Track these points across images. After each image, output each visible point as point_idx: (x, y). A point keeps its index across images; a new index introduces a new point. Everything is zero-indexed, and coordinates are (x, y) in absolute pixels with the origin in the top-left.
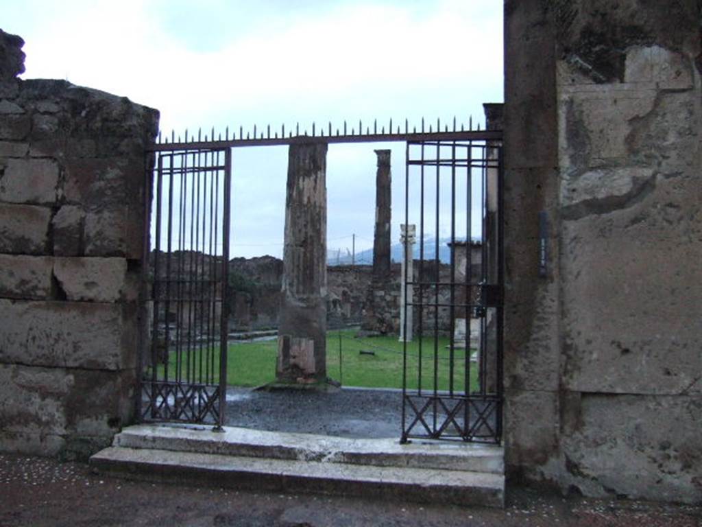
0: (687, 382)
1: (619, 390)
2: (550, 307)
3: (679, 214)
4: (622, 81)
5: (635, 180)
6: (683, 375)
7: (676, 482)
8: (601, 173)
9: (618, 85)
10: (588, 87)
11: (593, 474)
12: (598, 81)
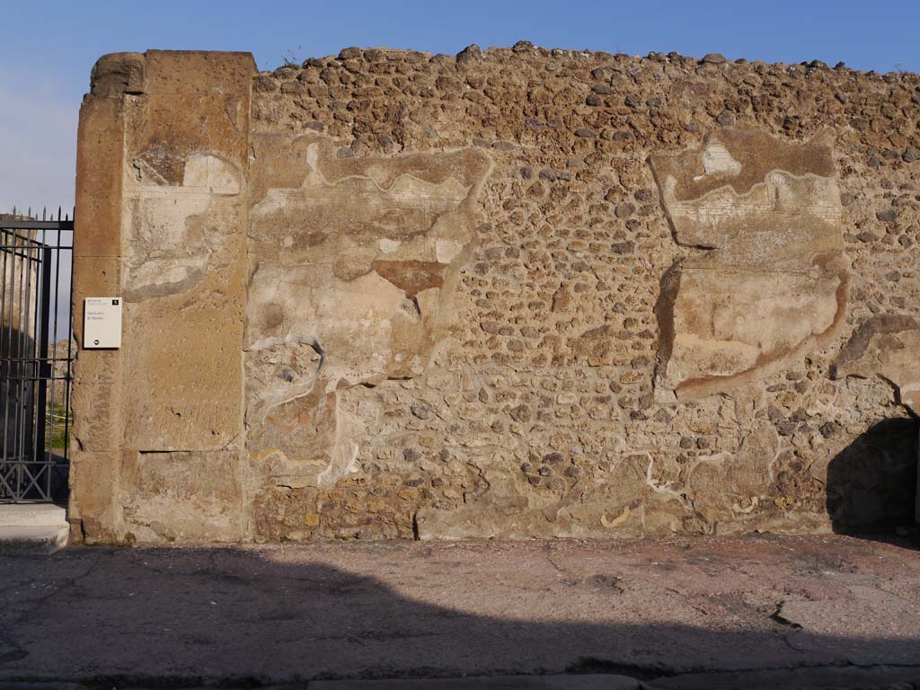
0: (227, 440)
1: (170, 449)
2: (110, 378)
3: (224, 299)
4: (181, 184)
5: (189, 269)
6: (223, 434)
7: (216, 523)
8: (161, 262)
9: (177, 188)
10: (152, 188)
11: (146, 521)
12: (160, 183)
